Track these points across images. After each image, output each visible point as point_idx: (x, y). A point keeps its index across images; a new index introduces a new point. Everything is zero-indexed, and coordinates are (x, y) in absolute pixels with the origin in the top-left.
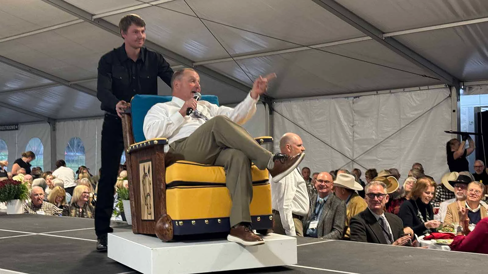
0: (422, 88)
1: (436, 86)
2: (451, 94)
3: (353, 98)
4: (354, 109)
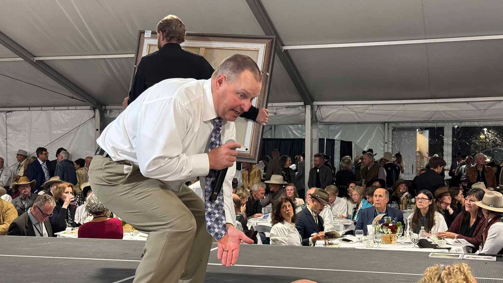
0: (70, 108)
1: (83, 107)
2: (95, 115)
3: (6, 112)
4: (7, 122)
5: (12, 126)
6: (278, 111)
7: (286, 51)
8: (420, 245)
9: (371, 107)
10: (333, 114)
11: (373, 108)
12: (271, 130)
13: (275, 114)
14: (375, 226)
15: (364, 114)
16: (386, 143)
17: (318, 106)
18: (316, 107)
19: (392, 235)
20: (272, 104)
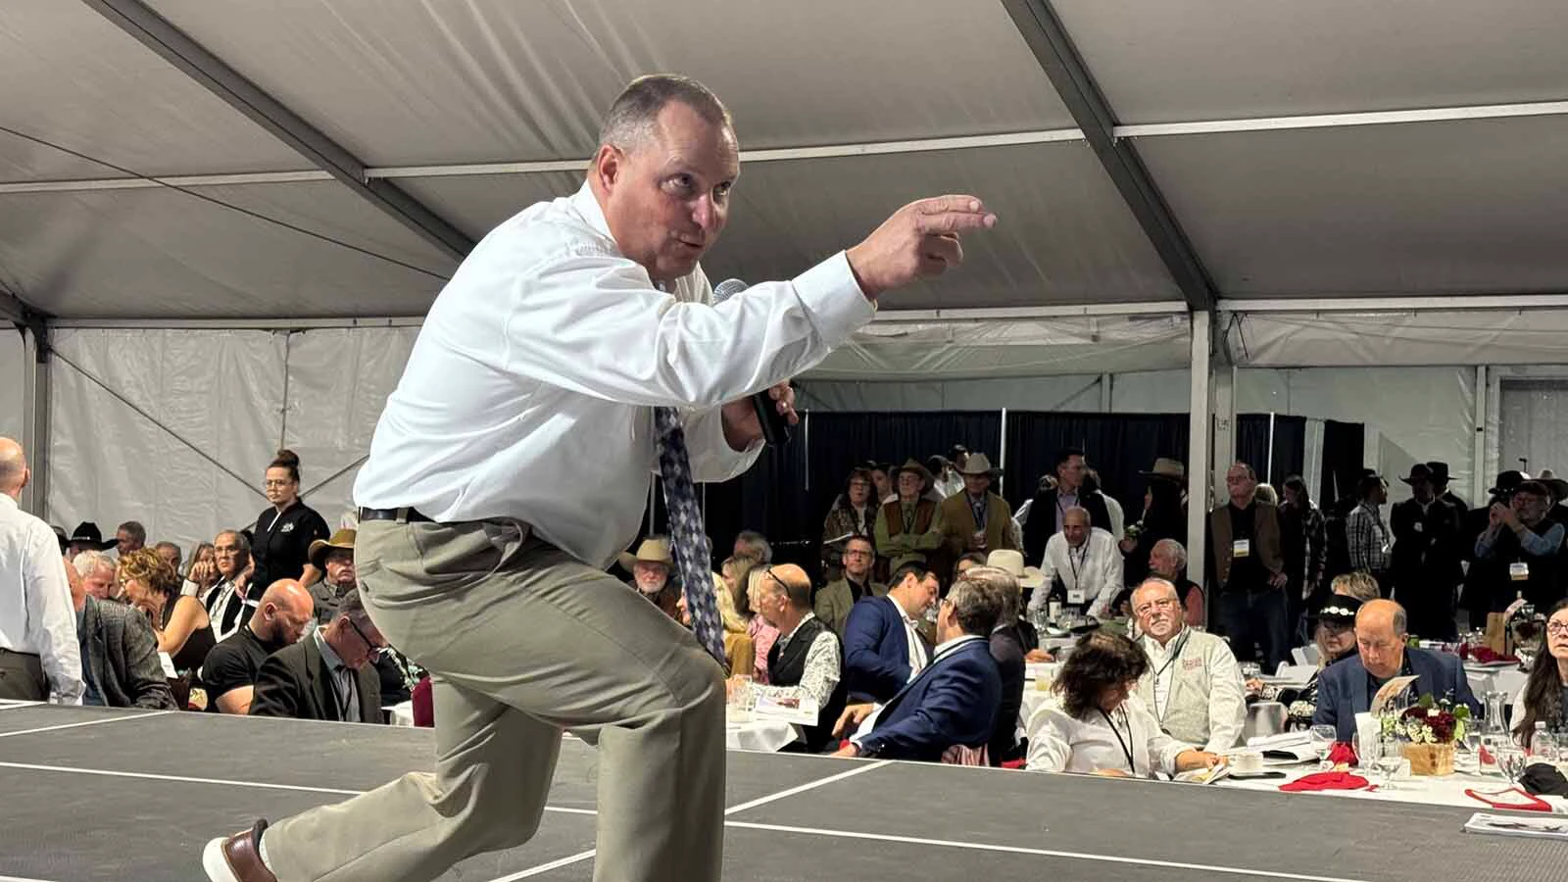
3: (288, 332)
4: (289, 363)
5: (300, 373)
6: (1102, 329)
7: (1126, 142)
8: (1531, 785)
9: (1410, 319)
10: (1282, 341)
11: (1415, 319)
12: (1098, 385)
13: (1095, 338)
14: (1382, 715)
15: (1387, 342)
16: (1480, 430)
17: (1235, 313)
18: (1227, 318)
19: (1437, 746)
20: (1085, 309)
